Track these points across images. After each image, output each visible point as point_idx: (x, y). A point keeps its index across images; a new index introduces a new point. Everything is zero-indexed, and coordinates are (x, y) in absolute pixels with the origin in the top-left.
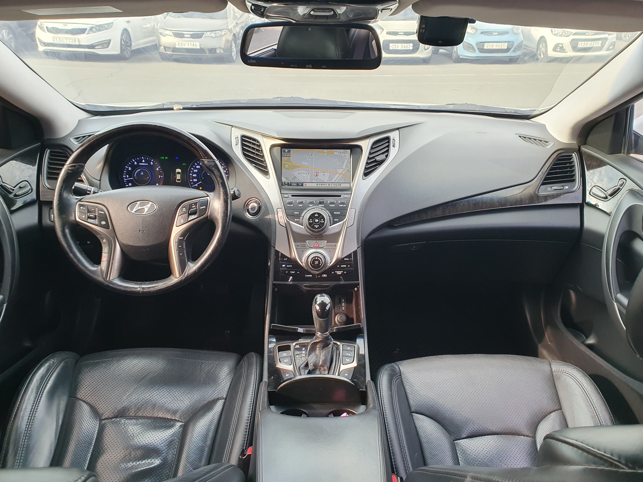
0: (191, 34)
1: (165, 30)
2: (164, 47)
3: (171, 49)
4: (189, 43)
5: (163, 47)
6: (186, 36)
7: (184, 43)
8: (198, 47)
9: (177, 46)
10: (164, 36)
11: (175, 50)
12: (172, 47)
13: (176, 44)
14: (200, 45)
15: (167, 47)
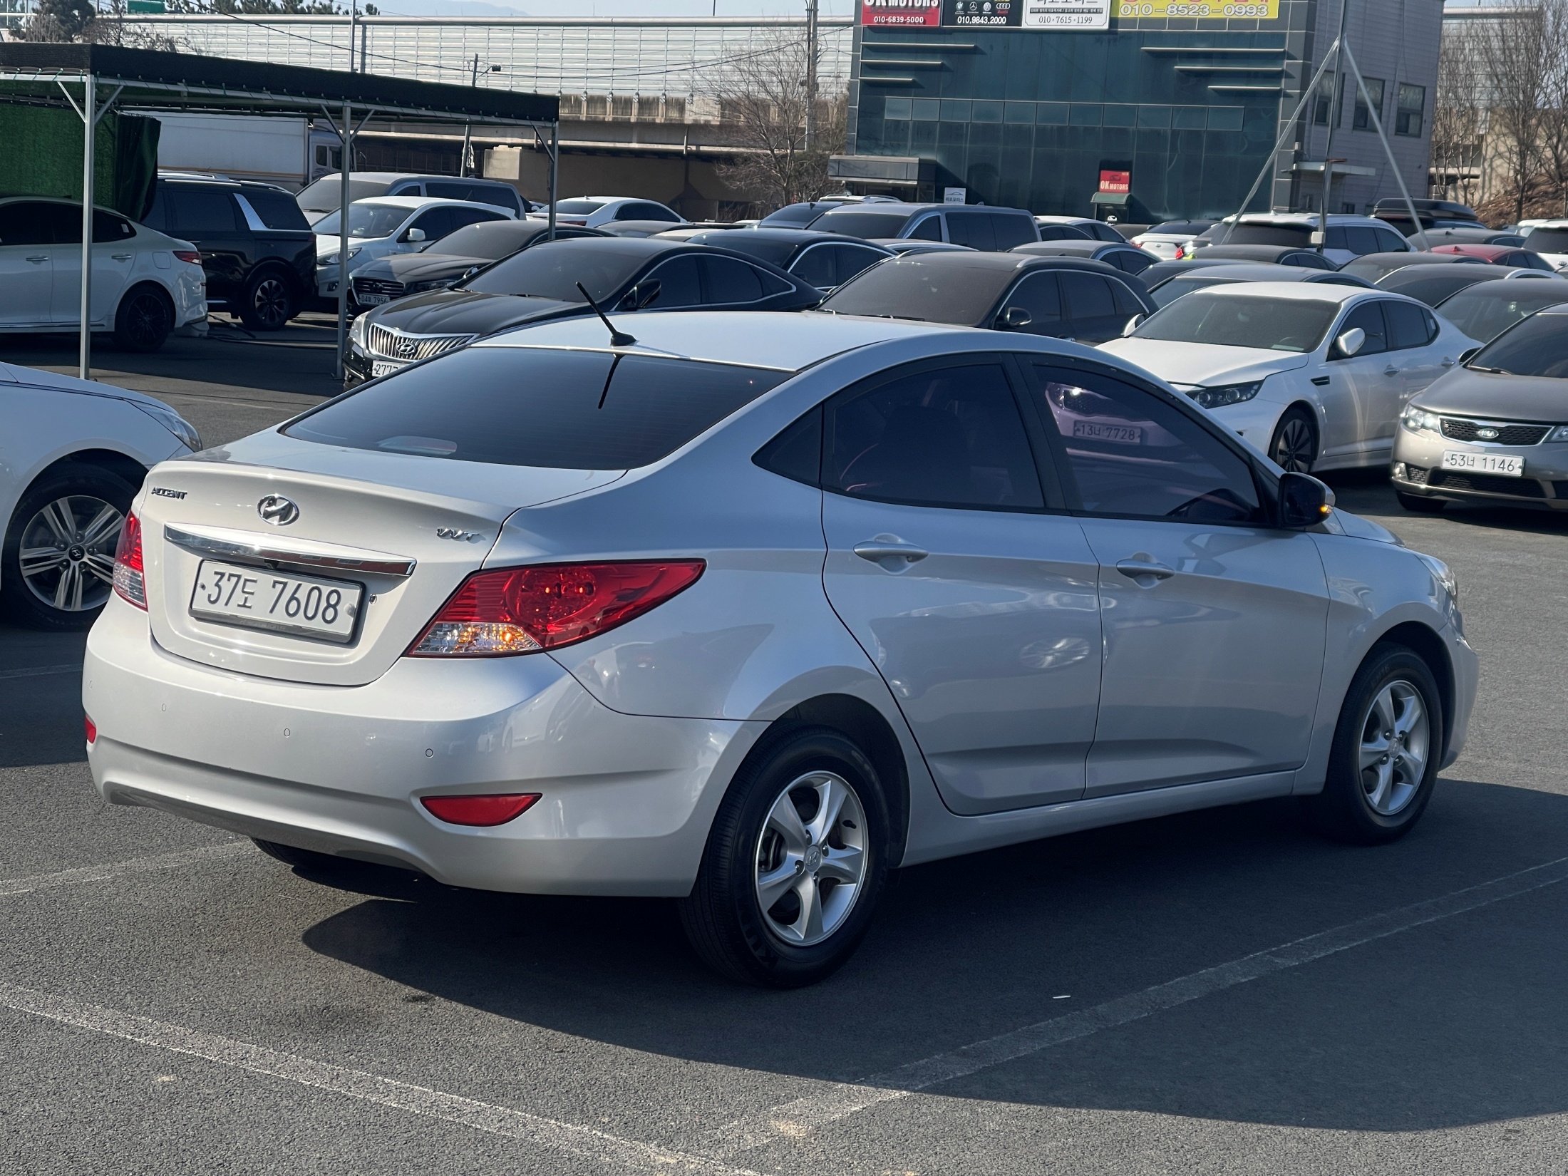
0: (1499, 429)
1: (1421, 413)
2: (1408, 466)
3: (1428, 472)
4: (1490, 457)
5: (1402, 465)
6: (1481, 433)
7: (1471, 456)
8: (1517, 472)
9: (1446, 466)
10: (1414, 430)
11: (1438, 475)
12: (1430, 466)
13: (1445, 458)
14: (1524, 468)
15: (1416, 467)
